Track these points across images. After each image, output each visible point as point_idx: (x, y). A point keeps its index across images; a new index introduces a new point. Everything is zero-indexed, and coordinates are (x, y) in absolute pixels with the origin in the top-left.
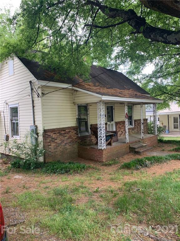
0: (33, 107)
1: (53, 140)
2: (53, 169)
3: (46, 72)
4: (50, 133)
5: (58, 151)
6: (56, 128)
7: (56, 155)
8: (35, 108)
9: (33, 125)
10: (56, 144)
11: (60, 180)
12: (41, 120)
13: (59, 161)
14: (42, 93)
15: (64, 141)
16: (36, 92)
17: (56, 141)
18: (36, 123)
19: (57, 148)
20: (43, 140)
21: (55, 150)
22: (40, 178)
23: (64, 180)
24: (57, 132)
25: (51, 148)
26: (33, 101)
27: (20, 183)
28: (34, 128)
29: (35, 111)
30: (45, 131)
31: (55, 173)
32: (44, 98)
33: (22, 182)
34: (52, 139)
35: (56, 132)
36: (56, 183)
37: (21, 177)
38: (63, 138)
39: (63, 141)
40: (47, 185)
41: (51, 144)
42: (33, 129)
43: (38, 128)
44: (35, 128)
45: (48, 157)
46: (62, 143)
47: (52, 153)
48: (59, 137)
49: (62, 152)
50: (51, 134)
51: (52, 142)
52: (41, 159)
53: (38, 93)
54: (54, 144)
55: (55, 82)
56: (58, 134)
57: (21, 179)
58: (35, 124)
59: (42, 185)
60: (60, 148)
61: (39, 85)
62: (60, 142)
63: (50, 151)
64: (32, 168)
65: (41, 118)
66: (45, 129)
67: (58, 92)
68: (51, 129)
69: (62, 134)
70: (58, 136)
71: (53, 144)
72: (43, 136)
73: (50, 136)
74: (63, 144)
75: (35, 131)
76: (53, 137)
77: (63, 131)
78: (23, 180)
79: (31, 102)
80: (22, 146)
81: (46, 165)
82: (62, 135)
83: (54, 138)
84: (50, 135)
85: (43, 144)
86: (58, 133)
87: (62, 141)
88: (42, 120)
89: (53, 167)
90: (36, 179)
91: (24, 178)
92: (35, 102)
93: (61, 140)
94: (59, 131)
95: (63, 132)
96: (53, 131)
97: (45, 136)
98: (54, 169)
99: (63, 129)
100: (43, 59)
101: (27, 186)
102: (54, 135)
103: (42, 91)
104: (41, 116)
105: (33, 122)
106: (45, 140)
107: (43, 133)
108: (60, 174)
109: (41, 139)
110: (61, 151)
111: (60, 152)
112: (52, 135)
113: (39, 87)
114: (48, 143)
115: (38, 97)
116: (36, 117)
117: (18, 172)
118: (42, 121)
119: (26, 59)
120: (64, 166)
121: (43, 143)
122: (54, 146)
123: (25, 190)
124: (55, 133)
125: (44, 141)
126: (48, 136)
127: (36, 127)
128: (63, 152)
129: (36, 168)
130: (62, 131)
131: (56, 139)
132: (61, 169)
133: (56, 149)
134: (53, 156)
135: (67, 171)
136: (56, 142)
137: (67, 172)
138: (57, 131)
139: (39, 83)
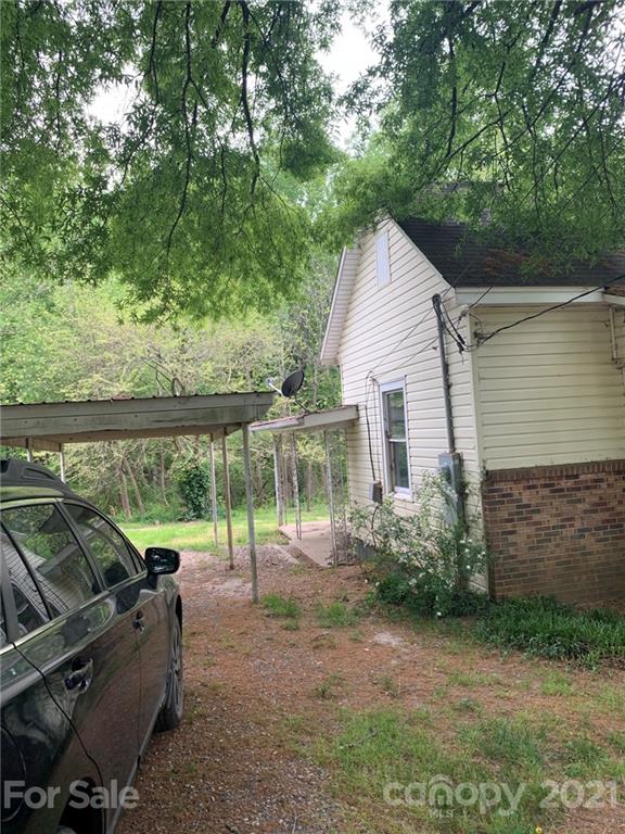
0: (448, 387)
1: (525, 513)
2: (517, 633)
3: (493, 255)
4: (510, 485)
5: (549, 559)
6: (537, 467)
7: (539, 573)
8: (453, 390)
9: (448, 451)
10: (537, 529)
11: (536, 685)
12: (474, 434)
13: (552, 599)
14: (476, 335)
15: (572, 519)
16: (453, 333)
17: (536, 517)
18: (459, 444)
19: (542, 547)
20: (485, 510)
21: (535, 555)
22: (461, 661)
23: (552, 687)
24: (542, 482)
25: (515, 544)
26: (446, 367)
27: (383, 667)
28: (451, 464)
29: (455, 401)
30: (490, 477)
31: (521, 648)
32: (482, 351)
33: (394, 662)
34: (518, 507)
35: (535, 482)
36: (513, 694)
37: (395, 641)
38: (566, 509)
39: (568, 520)
40: (474, 696)
41: (514, 526)
42: (448, 469)
43: (465, 463)
44: (455, 466)
45: (504, 577)
46: (563, 527)
47: (523, 562)
48: (548, 501)
49: (564, 563)
50: (516, 490)
51: (521, 519)
52: (479, 583)
53: (459, 336)
54: (531, 530)
55: (527, 284)
56: (546, 492)
57: (394, 651)
58: (455, 449)
59: (454, 691)
60: (557, 546)
61: (463, 307)
62: (554, 522)
63: (513, 557)
64: (439, 614)
65: (474, 429)
66: (490, 467)
67: (535, 322)
68: (512, 471)
69: (562, 490)
70: (543, 498)
71: (524, 531)
72: (484, 497)
73: (511, 495)
74: (569, 532)
75: (455, 474)
76: (525, 502)
77: (568, 477)
78: (399, 657)
79: (440, 370)
80: (408, 526)
81: (494, 609)
82: (560, 497)
83: (528, 506)
84: (509, 492)
85: (485, 527)
86: (546, 486)
87: (563, 520)
88: (478, 433)
89: (518, 620)
90: (445, 660)
91: (406, 647)
92: (452, 370)
93: (559, 515)
94: (551, 478)
95: (564, 484)
96: (522, 476)
97: (489, 498)
98: (519, 632)
99: (570, 472)
100: (474, 207)
101: (399, 681)
102: (528, 492)
103: (475, 328)
104: (472, 420)
105: (446, 442)
106: (491, 510)
107: (482, 483)
108: (543, 657)
109: (475, 504)
110: (559, 557)
111: (558, 564)
112: (520, 494)
113: (464, 314)
114: (501, 521)
115: (462, 349)
116: (456, 422)
117: (392, 622)
118: (476, 440)
119: (420, 220)
120: (562, 624)
121: (486, 521)
122: (529, 537)
123: (385, 700)
124: (530, 487)
125: (485, 516)
126: (504, 496)
127: (459, 459)
128: (569, 562)
129: (455, 613)
130: (560, 478)
131: (538, 511)
132: (549, 638)
133: (538, 548)
134: (525, 575)
135: (573, 650)
136: (539, 523)
137: (570, 653)
138: (539, 479)
139: (460, 297)
